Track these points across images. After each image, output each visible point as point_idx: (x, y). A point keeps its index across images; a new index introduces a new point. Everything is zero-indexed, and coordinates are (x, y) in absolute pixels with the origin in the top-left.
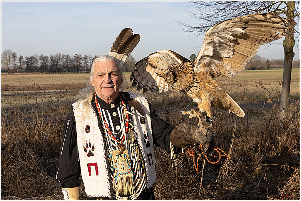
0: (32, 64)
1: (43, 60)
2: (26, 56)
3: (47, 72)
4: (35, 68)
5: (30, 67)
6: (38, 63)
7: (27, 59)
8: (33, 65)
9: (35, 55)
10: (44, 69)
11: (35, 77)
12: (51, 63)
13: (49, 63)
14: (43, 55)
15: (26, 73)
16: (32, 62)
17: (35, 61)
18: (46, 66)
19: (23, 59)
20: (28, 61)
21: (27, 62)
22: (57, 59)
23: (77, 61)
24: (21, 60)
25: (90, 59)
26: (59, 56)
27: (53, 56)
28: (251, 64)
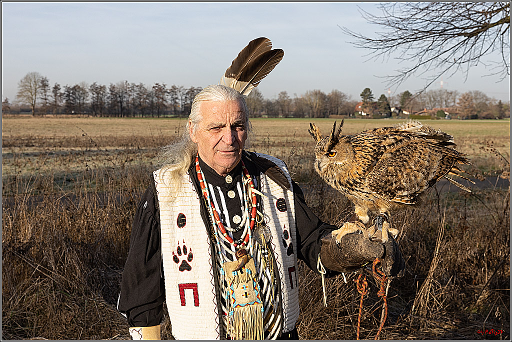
0: (76, 100)
1: (96, 93)
2: (65, 86)
3: (104, 114)
4: (81, 107)
5: (72, 105)
6: (88, 98)
7: (68, 89)
8: (78, 101)
9: (83, 84)
10: (97, 109)
11: (82, 123)
12: (110, 99)
13: (107, 99)
14: (96, 84)
15: (64, 116)
16: (77, 95)
17: (82, 94)
18: (102, 103)
19: (59, 89)
20: (70, 93)
21: (68, 96)
22: (122, 92)
23: (157, 95)
24: (58, 92)
25: (181, 93)
26: (125, 85)
27: (115, 87)
28: (471, 109)
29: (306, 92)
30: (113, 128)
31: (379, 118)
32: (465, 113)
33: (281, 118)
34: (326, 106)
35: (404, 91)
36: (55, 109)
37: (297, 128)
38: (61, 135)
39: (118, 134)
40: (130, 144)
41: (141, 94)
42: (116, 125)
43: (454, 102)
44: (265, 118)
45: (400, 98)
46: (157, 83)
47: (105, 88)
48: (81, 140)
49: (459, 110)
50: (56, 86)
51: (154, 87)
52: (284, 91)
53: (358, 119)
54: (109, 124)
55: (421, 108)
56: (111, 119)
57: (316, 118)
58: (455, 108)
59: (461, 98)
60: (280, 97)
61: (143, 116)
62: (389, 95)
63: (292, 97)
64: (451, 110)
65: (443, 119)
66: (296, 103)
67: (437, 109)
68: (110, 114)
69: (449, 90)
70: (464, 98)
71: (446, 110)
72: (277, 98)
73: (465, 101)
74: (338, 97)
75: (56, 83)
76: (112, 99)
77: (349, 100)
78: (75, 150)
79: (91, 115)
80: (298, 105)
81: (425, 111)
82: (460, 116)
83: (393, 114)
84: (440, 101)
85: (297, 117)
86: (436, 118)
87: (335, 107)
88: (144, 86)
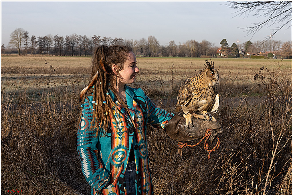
0: (45, 45)
1: (57, 41)
2: (39, 37)
3: (62, 54)
4: (48, 50)
5: (43, 48)
6: (52, 44)
7: (40, 39)
8: (47, 46)
9: (49, 35)
10: (58, 51)
11: (48, 60)
12: (66, 45)
13: (64, 45)
14: (58, 35)
15: (38, 55)
16: (46, 43)
17: (48, 42)
18: (61, 48)
19: (35, 39)
20: (41, 41)
21: (40, 43)
22: (73, 40)
23: (95, 43)
24: (34, 41)
25: (109, 41)
26: (75, 37)
27: (69, 37)
28: (289, 53)
29: (186, 41)
30: (67, 63)
31: (232, 58)
32: (285, 55)
33: (170, 57)
34: (199, 50)
35: (247, 41)
36: (33, 51)
37: (181, 63)
38: (36, 67)
39: (71, 66)
40: (78, 72)
41: (85, 42)
42: (69, 61)
43: (279, 48)
44: (161, 57)
45: (245, 45)
46: (95, 35)
47: (63, 38)
48: (47, 70)
49: (282, 53)
50: (33, 37)
51: (93, 38)
52: (173, 41)
53: (219, 58)
54: (65, 60)
55: (258, 52)
56: (66, 58)
57: (192, 57)
58: (280, 52)
59: (283, 45)
60: (171, 44)
61: (86, 56)
62: (238, 43)
63: (178, 44)
64: (277, 53)
65: (272, 58)
66: (180, 48)
67: (268, 52)
68: (66, 54)
69: (276, 41)
70: (285, 45)
71: (273, 53)
72: (168, 45)
73: (285, 47)
74: (206, 44)
75: (33, 35)
76: (67, 45)
77: (213, 46)
78: (44, 76)
79: (54, 55)
80: (181, 49)
81: (260, 53)
82: (282, 57)
83: (240, 55)
84: (270, 47)
85: (181, 57)
86: (267, 57)
87: (204, 51)
88: (87, 37)
